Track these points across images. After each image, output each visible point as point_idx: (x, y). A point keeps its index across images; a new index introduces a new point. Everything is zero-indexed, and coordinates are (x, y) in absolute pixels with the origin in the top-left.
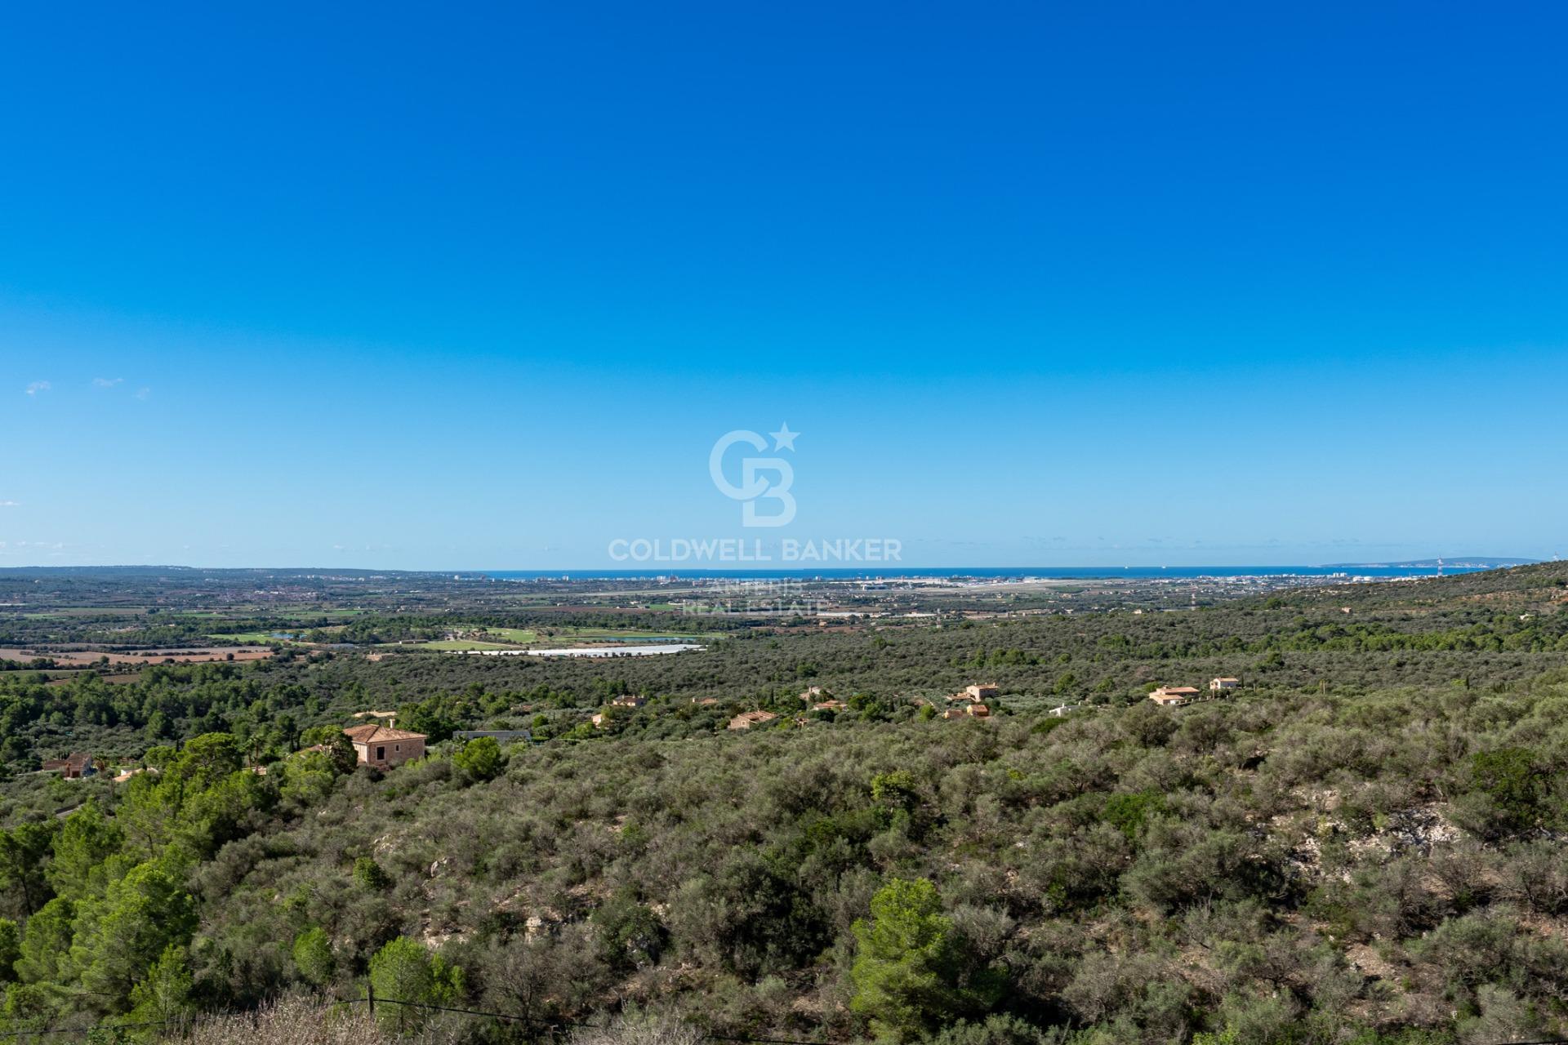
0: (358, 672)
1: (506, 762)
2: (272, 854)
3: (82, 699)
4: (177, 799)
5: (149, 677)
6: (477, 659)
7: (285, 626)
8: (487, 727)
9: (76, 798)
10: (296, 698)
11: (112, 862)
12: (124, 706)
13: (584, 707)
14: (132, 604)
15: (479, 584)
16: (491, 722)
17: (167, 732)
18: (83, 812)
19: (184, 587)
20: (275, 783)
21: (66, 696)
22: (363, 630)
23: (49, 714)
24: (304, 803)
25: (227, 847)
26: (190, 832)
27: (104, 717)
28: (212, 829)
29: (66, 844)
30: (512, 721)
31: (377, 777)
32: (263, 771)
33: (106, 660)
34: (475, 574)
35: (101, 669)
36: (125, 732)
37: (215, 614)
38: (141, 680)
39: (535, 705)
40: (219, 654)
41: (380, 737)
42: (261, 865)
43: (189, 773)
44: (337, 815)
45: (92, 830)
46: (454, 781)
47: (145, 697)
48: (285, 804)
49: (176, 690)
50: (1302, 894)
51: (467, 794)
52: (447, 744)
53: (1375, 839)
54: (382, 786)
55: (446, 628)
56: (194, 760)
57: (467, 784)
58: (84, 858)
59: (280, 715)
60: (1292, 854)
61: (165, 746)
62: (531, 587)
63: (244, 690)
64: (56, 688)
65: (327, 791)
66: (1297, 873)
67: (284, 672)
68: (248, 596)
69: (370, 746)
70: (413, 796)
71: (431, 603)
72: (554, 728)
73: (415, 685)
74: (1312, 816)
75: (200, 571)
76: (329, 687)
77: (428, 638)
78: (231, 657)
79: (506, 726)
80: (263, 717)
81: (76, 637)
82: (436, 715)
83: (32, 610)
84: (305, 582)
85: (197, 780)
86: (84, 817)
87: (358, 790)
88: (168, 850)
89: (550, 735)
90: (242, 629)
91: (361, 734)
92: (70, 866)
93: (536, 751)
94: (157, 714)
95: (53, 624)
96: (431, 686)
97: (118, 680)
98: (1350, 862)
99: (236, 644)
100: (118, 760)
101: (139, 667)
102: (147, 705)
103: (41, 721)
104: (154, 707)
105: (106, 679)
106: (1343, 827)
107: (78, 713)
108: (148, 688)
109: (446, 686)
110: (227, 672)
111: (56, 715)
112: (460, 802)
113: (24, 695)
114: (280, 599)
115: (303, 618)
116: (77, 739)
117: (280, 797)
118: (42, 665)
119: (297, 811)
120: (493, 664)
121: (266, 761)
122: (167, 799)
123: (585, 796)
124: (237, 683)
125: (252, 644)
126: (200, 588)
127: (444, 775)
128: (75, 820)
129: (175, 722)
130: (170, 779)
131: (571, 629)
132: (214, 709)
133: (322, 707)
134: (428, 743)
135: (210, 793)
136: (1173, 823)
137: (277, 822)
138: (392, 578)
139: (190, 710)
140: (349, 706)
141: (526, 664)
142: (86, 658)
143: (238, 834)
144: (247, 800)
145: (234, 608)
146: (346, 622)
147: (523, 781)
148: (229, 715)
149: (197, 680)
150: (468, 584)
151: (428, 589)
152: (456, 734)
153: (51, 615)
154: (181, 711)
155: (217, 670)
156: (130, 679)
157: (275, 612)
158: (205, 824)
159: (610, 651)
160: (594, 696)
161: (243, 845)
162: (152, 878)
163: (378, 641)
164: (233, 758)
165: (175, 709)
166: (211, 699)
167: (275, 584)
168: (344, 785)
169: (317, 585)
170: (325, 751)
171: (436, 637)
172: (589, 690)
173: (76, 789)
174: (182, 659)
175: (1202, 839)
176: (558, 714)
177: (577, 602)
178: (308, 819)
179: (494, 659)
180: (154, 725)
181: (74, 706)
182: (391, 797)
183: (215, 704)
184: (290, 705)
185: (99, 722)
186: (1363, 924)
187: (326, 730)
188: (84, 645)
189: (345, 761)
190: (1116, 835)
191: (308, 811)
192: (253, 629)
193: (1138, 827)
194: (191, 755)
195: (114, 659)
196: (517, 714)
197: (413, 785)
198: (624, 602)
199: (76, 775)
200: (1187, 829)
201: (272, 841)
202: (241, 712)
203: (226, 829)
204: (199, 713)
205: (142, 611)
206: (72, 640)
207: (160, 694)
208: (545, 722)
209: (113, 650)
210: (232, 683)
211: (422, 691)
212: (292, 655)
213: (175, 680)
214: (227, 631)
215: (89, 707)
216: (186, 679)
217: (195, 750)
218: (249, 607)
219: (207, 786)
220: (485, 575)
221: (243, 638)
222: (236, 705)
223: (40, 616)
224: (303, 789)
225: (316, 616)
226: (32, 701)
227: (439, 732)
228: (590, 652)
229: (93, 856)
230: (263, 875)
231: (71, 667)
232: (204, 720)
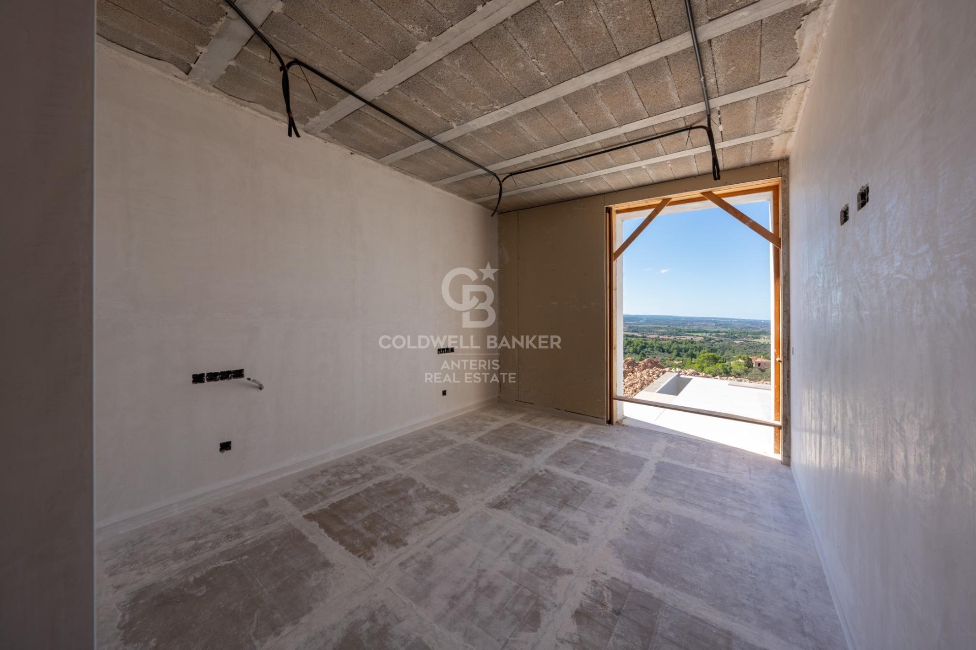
0: (732, 345)
3: (656, 345)
7: (707, 332)
12: (666, 348)
19: (677, 321)
21: (651, 344)
22: (732, 334)
23: (648, 348)
27: (661, 350)
36: (667, 354)
40: (689, 338)
47: (671, 346)
55: (760, 336)
64: (649, 342)
71: (754, 328)
75: (680, 317)
77: (754, 338)
78: (692, 339)
81: (651, 331)
83: (639, 324)
90: (694, 332)
95: (645, 328)
99: (693, 336)
101: (668, 339)
103: (646, 349)
104: (674, 349)
107: (655, 348)
111: (650, 348)
113: (642, 343)
114: (704, 325)
115: (712, 330)
118: (643, 337)
124: (695, 345)
125: (697, 336)
126: (681, 321)
132: (690, 351)
138: (739, 321)
139: (683, 351)
142: (654, 336)
145: (691, 327)
146: (726, 332)
149: (684, 344)
153: (644, 326)
155: (689, 342)
156: (667, 342)
157: (703, 328)
163: (737, 338)
169: (715, 322)
171: (757, 338)
181: (654, 347)
185: (660, 351)
188: (652, 333)
192: (697, 332)
195: (661, 337)
206: (649, 332)
207: (675, 346)
212: (710, 339)
213: (678, 343)
214: (690, 332)
215: (657, 347)
221: (694, 334)
223: (641, 326)
225: (716, 330)
226: (644, 345)
231: (650, 338)
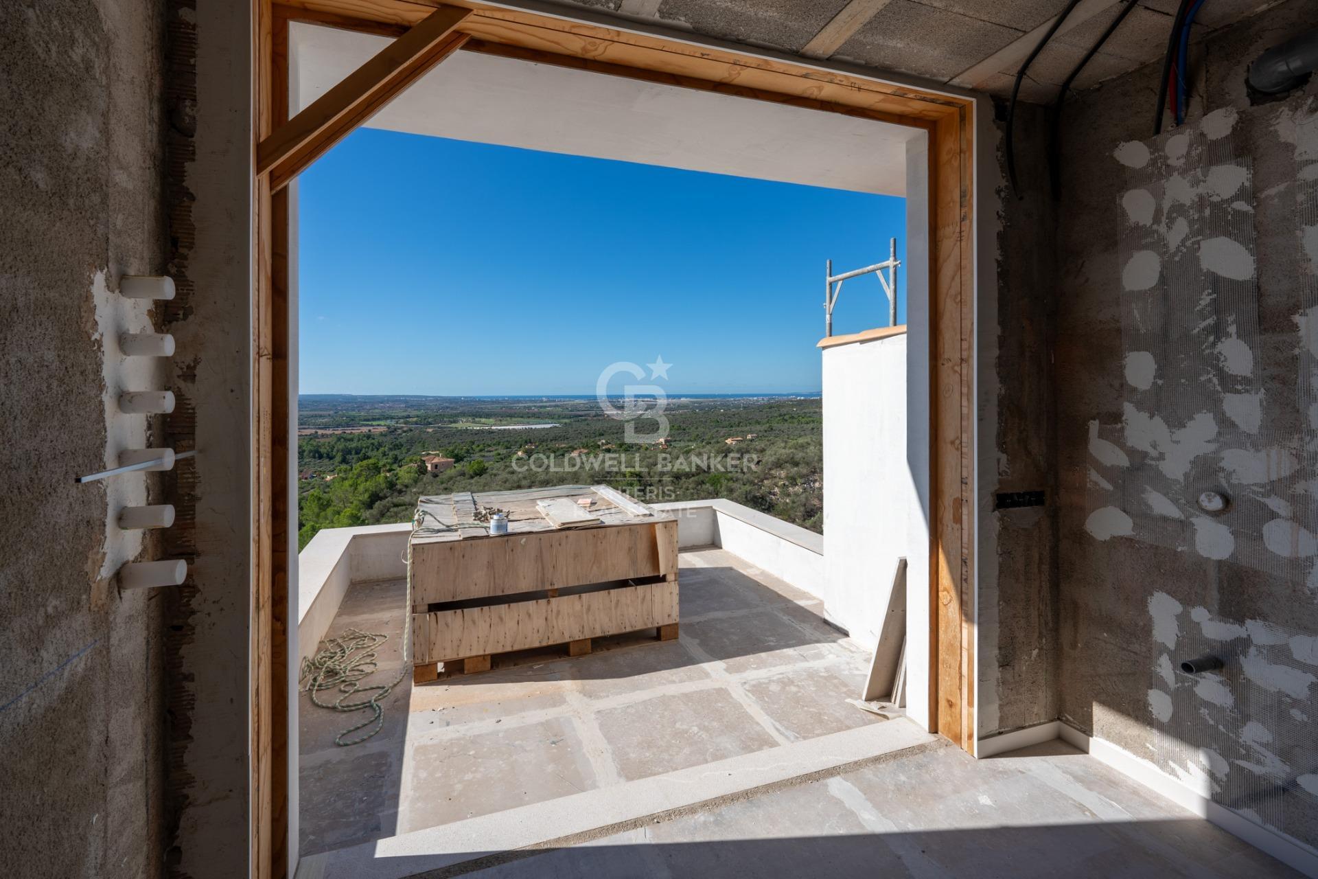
1: (487, 469)
2: (396, 505)
4: (355, 486)
5: (335, 439)
6: (471, 430)
8: (477, 457)
9: (310, 487)
10: (397, 447)
11: (329, 511)
13: (514, 448)
14: (327, 410)
15: (471, 401)
16: (478, 454)
17: (344, 461)
18: (315, 492)
20: (394, 479)
24: (406, 486)
25: (377, 504)
26: (361, 498)
28: (369, 497)
29: (309, 504)
30: (486, 454)
31: (435, 476)
32: (388, 475)
33: (317, 432)
34: (470, 397)
35: (315, 436)
37: (362, 414)
38: (332, 440)
39: (495, 448)
41: (436, 460)
42: (392, 509)
43: (359, 475)
44: (421, 490)
45: (319, 499)
46: (467, 476)
48: (398, 487)
49: (347, 444)
50: (773, 506)
51: (473, 481)
52: (462, 463)
53: (797, 487)
54: (438, 479)
56: (361, 471)
57: (472, 477)
58: (316, 510)
59: (391, 454)
60: (770, 493)
61: (344, 466)
62: (493, 402)
63: (376, 444)
65: (416, 481)
66: (771, 500)
67: (392, 436)
68: (376, 406)
69: (432, 464)
70: (451, 482)
72: (503, 456)
73: (447, 441)
74: (777, 480)
76: (411, 442)
79: (484, 456)
80: (384, 454)
82: (456, 452)
84: (400, 401)
85: (363, 478)
86: (315, 494)
87: (428, 481)
88: (353, 506)
89: (502, 459)
91: (429, 460)
92: (310, 513)
93: (498, 465)
94: (340, 454)
96: (453, 441)
97: (322, 441)
98: (789, 495)
100: (324, 472)
102: (335, 450)
105: (317, 440)
106: (787, 483)
108: (335, 443)
109: (459, 441)
110: (368, 437)
112: (470, 484)
116: (305, 464)
117: (396, 484)
119: (404, 489)
120: (478, 432)
121: (390, 471)
122: (351, 486)
123: (519, 480)
127: (463, 474)
128: (313, 495)
129: (347, 457)
130: (352, 478)
131: (508, 419)
133: (409, 450)
134: (455, 462)
135: (368, 483)
136: (730, 484)
137: (396, 494)
140: (419, 449)
141: (491, 432)
143: (381, 499)
144: (383, 486)
147: (495, 475)
148: (369, 454)
150: (467, 401)
151: (451, 403)
152: (465, 460)
154: (349, 452)
158: (366, 495)
159: (524, 427)
160: (518, 444)
161: (384, 502)
162: (352, 514)
164: (377, 469)
165: (347, 452)
166: (362, 448)
167: (388, 401)
168: (422, 479)
170: (414, 466)
172: (516, 442)
173: (309, 484)
174: (349, 432)
175: (740, 488)
176: (505, 451)
177: (511, 408)
178: (409, 492)
179: (478, 430)
180: (338, 458)
182: (442, 483)
183: (364, 450)
184: (395, 449)
186: (792, 516)
187: (414, 458)
189: (422, 470)
190: (711, 488)
191: (408, 489)
193: (719, 485)
194: (360, 469)
196: (488, 451)
197: (451, 478)
198: (529, 408)
199: (306, 478)
200: (735, 485)
201: (395, 500)
202: (375, 453)
203: (375, 498)
204: (357, 453)
205: (331, 412)
208: (499, 454)
209: (320, 428)
210: (371, 441)
211: (449, 443)
216: (352, 440)
217: (361, 467)
218: (377, 411)
219: (366, 481)
220: (474, 398)
222: (372, 450)
224: (406, 481)
227: (458, 459)
228: (516, 427)
229: (320, 509)
230: (393, 514)
232: (360, 456)
